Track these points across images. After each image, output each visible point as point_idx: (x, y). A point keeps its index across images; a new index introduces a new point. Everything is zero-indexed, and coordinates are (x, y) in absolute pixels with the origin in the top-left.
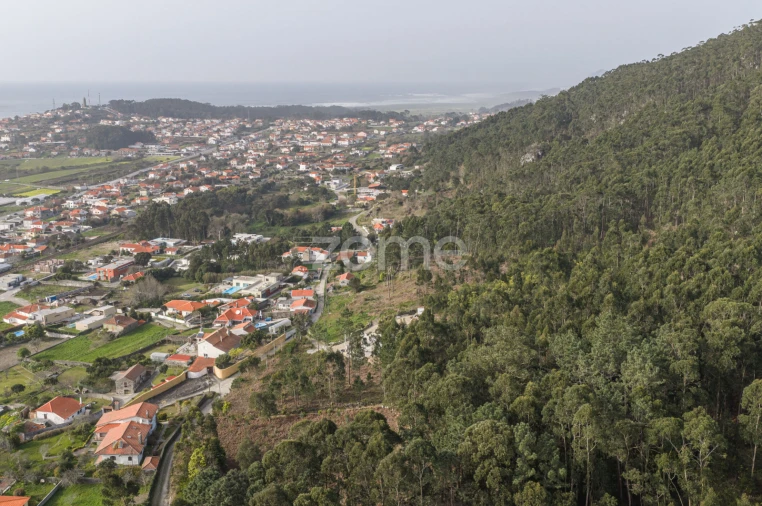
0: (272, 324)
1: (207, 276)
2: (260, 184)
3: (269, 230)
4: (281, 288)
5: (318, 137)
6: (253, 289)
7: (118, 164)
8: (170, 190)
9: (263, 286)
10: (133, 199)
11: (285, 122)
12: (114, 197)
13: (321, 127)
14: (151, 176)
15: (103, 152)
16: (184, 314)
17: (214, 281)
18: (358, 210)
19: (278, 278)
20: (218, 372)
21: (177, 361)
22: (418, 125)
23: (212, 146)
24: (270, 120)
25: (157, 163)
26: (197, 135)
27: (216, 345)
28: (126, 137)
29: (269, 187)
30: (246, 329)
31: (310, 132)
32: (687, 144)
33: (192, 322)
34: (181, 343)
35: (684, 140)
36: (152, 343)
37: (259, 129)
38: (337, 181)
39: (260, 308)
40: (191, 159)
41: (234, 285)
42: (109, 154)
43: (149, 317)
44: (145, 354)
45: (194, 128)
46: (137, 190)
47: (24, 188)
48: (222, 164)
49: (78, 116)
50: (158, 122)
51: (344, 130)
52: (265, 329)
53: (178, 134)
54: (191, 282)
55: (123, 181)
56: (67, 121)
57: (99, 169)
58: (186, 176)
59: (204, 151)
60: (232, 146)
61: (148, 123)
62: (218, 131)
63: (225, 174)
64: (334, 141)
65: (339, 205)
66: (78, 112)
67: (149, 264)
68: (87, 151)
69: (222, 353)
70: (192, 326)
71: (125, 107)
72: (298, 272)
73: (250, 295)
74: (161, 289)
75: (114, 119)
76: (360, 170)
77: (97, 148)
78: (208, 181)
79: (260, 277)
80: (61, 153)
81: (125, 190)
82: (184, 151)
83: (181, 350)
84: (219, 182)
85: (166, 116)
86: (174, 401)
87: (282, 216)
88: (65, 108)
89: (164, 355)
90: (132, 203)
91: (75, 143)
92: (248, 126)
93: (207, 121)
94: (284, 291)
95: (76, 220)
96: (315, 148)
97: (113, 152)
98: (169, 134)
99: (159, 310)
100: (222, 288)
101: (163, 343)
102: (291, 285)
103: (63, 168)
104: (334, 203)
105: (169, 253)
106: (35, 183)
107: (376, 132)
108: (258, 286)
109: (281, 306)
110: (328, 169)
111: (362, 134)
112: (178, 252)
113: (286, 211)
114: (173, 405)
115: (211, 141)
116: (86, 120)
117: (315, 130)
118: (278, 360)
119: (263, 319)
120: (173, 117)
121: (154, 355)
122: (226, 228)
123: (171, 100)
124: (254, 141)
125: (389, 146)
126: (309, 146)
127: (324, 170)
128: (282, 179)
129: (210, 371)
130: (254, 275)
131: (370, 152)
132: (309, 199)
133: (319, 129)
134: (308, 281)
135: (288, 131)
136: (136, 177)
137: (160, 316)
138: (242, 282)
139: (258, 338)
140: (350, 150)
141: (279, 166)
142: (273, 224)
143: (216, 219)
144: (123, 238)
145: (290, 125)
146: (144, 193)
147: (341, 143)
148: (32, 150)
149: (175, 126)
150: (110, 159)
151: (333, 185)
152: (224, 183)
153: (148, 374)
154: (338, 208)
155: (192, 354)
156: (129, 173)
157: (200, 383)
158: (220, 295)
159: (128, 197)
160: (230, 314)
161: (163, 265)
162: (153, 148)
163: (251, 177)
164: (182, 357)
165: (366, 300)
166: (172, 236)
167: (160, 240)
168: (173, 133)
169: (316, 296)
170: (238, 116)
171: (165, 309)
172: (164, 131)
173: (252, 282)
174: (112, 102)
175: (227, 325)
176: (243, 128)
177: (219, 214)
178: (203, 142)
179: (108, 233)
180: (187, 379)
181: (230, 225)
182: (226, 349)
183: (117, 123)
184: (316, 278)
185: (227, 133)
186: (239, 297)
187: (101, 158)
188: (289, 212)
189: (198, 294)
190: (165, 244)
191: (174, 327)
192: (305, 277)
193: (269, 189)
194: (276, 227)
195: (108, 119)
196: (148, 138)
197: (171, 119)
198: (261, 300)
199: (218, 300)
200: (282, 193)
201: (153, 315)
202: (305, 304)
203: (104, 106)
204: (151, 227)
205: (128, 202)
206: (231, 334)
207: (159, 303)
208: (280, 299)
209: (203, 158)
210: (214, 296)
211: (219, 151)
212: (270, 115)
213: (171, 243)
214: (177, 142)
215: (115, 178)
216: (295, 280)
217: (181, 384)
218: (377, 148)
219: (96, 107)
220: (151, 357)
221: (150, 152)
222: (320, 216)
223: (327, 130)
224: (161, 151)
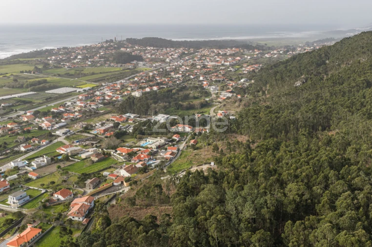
0: (154, 163)
1: (138, 136)
2: (180, 86)
3: (175, 112)
4: (166, 144)
5: (217, 59)
6: (153, 145)
7: (124, 71)
8: (141, 88)
9: (158, 144)
10: (124, 92)
11: (204, 50)
12: (117, 90)
13: (220, 53)
14: (136, 79)
15: (119, 65)
16: (124, 154)
17: (141, 139)
18: (218, 104)
19: (165, 140)
20: (125, 183)
21: (111, 177)
23: (167, 63)
24: (197, 49)
25: (141, 72)
26: (162, 57)
27: (127, 171)
29: (184, 88)
30: (142, 165)
31: (214, 56)
33: (124, 159)
34: (117, 168)
36: (106, 167)
37: (191, 54)
38: (214, 87)
39: (153, 154)
40: (156, 70)
41: (148, 141)
42: (121, 66)
43: (110, 155)
44: (101, 173)
45: (160, 53)
46: (127, 87)
47: (82, 83)
48: (166, 74)
49: (111, 46)
50: (146, 49)
51: (231, 55)
52: (150, 165)
53: (153, 56)
54: (132, 138)
55: (123, 81)
56: (107, 48)
57: (115, 74)
58: (150, 80)
59: (163, 65)
60: (176, 63)
61: (142, 50)
62: (172, 55)
63: (167, 80)
64: (223, 63)
65: (210, 100)
66: (112, 44)
67: (119, 127)
68: (112, 64)
69: (130, 175)
72: (175, 137)
73: (151, 148)
74: (117, 141)
75: (127, 47)
76: (228, 80)
77: (117, 63)
78: (158, 84)
79: (159, 139)
80: (101, 65)
81: (123, 87)
82: (154, 65)
83: (115, 172)
84: (163, 84)
85: (150, 46)
86: (104, 195)
87: (182, 105)
88: (107, 42)
89: (108, 173)
90: (123, 94)
91: (108, 60)
92: (186, 52)
93: (168, 49)
94: (166, 146)
95: (98, 102)
96: (213, 66)
97: (123, 65)
98: (149, 56)
99: (114, 151)
100: (142, 143)
101: (110, 167)
102: (170, 143)
103: (101, 73)
104: (207, 99)
105: (130, 122)
106: (87, 81)
107: (246, 57)
108: (155, 144)
109: (161, 154)
110: (213, 79)
111: (238, 58)
112: (133, 121)
113: (184, 103)
114: (103, 197)
115: (168, 60)
116: (115, 48)
117: (216, 55)
119: (153, 159)
120: (154, 47)
121: (105, 173)
122: (155, 111)
124: (187, 60)
125: (248, 66)
126: (210, 64)
127: (211, 80)
128: (191, 84)
129: (122, 183)
130: (156, 138)
131: (238, 69)
132: (198, 96)
133: (218, 54)
135: (204, 56)
136: (129, 79)
137: (115, 154)
138: (150, 141)
139: (145, 169)
140: (228, 68)
141: (192, 77)
142: (178, 109)
143: (153, 105)
144: (114, 113)
145: (206, 52)
146: (129, 89)
147: (226, 63)
148: (89, 63)
149: (153, 52)
150: (122, 68)
151: (212, 89)
152: (165, 85)
153: (100, 181)
154: (209, 102)
155: (118, 174)
156: (127, 77)
157: (117, 188)
158: (139, 147)
159: (122, 91)
160: (139, 157)
161: (124, 128)
162: (141, 63)
163: (178, 82)
164: (114, 176)
165: (195, 155)
166: (134, 113)
167: (128, 115)
168: (151, 55)
169: (178, 150)
170: (184, 47)
171: (116, 151)
172: (147, 55)
173: (155, 141)
174: (127, 39)
175: (137, 161)
176: (184, 53)
177: (155, 103)
178: (163, 61)
179: (109, 109)
180: (113, 185)
181: (157, 110)
182: (131, 173)
183: (128, 50)
184: (182, 140)
185: (176, 56)
186: (147, 148)
187: (117, 68)
188: (185, 104)
189: (133, 144)
190: (130, 117)
191: (118, 160)
192: (178, 140)
194: (179, 110)
195: (124, 48)
196: (140, 58)
197: (152, 48)
198: (155, 150)
199: (138, 149)
200: (187, 92)
201: (112, 153)
202: (170, 155)
204: (125, 108)
205: (121, 94)
206: (135, 167)
207: (115, 148)
208: (163, 150)
209: (161, 70)
210: (137, 147)
211: (169, 66)
212: (197, 46)
213: (132, 116)
214: (153, 60)
215: (120, 80)
216: (173, 141)
217: (111, 187)
218: (242, 67)
219: (120, 42)
220: (104, 174)
221: (139, 65)
222: (199, 106)
223: (222, 55)
224: (144, 65)
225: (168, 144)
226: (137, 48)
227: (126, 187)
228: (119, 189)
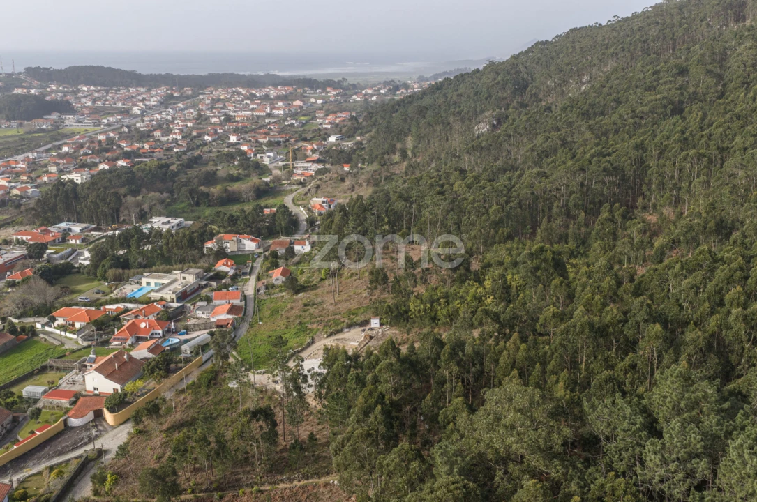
0: (186, 341)
1: (110, 273)
2: (184, 157)
3: (192, 211)
4: (201, 287)
5: (251, 106)
6: (166, 290)
7: (30, 136)
8: (83, 166)
9: (179, 286)
10: (39, 176)
11: (216, 90)
12: (18, 174)
13: (254, 95)
14: (65, 149)
15: (15, 124)
16: (78, 325)
17: (120, 280)
18: (295, 187)
19: (198, 276)
20: (109, 417)
21: (56, 401)
22: (356, 94)
23: (136, 116)
24: (199, 89)
25: (73, 134)
26: (120, 105)
27: (110, 376)
28: (42, 107)
29: (196, 161)
30: (151, 350)
31: (243, 101)
32: (669, 111)
33: (85, 339)
34: (67, 370)
35: (665, 107)
36: (29, 369)
37: (188, 97)
38: (271, 154)
39: (173, 317)
40: (113, 131)
41: (144, 284)
42: (21, 125)
43: (33, 332)
44: (14, 390)
45: (116, 97)
46: (46, 166)
48: (145, 136)
50: (79, 91)
51: (279, 98)
52: (176, 349)
53: (99, 104)
54: (92, 280)
55: (31, 156)
57: (8, 142)
58: (102, 150)
59: (127, 121)
60: (158, 116)
61: (67, 92)
62: (144, 99)
63: (147, 146)
64: (268, 111)
65: (273, 181)
67: (45, 256)
69: (118, 387)
70: (85, 344)
71: (42, 74)
72: (222, 267)
73: (162, 299)
74: (51, 292)
75: (29, 88)
76: (296, 141)
77: (8, 119)
78: (127, 155)
79: (176, 274)
81: (33, 166)
82: (105, 121)
83: (64, 383)
84: (140, 156)
85: (86, 84)
86: (42, 466)
87: (208, 195)
89: (40, 389)
90: (39, 181)
92: (176, 95)
93: (132, 90)
94: (204, 292)
96: (248, 118)
97: (26, 123)
98: (89, 104)
99: (46, 320)
100: (128, 289)
101: (43, 370)
102: (214, 284)
104: (268, 180)
105: (73, 242)
107: (313, 100)
108: (172, 287)
109: (199, 313)
110: (262, 141)
111: (298, 103)
112: (83, 240)
113: (212, 189)
114: (40, 473)
115: (136, 110)
117: (248, 99)
118: (189, 398)
119: (176, 332)
120: (95, 85)
121: (30, 389)
122: (141, 210)
123: (93, 67)
124: (183, 110)
125: (327, 115)
126: (240, 116)
127: (257, 141)
128: (210, 152)
129: (99, 415)
130: (168, 272)
131: (307, 122)
132: (239, 174)
133: (252, 97)
134: (235, 278)
135: (219, 100)
136: (47, 151)
137: (47, 329)
138: (153, 281)
139: (166, 363)
140: (285, 120)
141: (207, 138)
142: (198, 204)
143: (130, 199)
144: (21, 224)
145: (221, 93)
146: (53, 169)
147: (276, 112)
149: (96, 94)
150: (22, 131)
151: (267, 158)
152: (145, 157)
153: (15, 420)
154: (272, 185)
155: (76, 388)
156: (40, 146)
157: (84, 434)
158: (124, 300)
159: (33, 175)
160: (133, 328)
161: (62, 258)
162: (70, 119)
163: (176, 150)
164: (64, 394)
165: (306, 305)
166: (79, 221)
167: (63, 225)
168: (94, 101)
169: (245, 298)
170: (166, 84)
171: (53, 319)
172: (84, 100)
173: (166, 281)
175: (129, 342)
176: (171, 97)
177: (135, 193)
178: (126, 112)
179: (5, 217)
180: (67, 428)
181: (146, 207)
182: (122, 381)
183: (33, 91)
184: (245, 274)
185: (153, 101)
186: (149, 301)
187: (12, 130)
188: (215, 190)
189: (99, 296)
190: (70, 230)
191: (63, 344)
192: (231, 272)
193: (196, 163)
194: (201, 208)
195: (23, 87)
196: (64, 107)
197: (92, 88)
198: (175, 305)
199: (121, 306)
200: (210, 168)
201: (39, 326)
202: (229, 312)
203: (20, 73)
204: (54, 210)
205: (33, 180)
206: (130, 358)
207: (46, 311)
208: (200, 304)
209: (125, 129)
210: (116, 301)
211: (143, 121)
212: (200, 83)
213: (76, 228)
214: (98, 112)
215: (23, 152)
216: (219, 276)
217: (59, 434)
218: (314, 118)
219: (9, 75)
220: (24, 394)
221: (67, 122)
222: (251, 195)
223: (261, 98)
224: (79, 121)
225: (206, 286)
226: (54, 88)
227: (113, 428)
228: (91, 439)
